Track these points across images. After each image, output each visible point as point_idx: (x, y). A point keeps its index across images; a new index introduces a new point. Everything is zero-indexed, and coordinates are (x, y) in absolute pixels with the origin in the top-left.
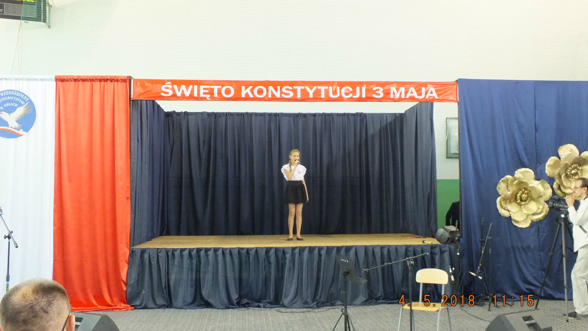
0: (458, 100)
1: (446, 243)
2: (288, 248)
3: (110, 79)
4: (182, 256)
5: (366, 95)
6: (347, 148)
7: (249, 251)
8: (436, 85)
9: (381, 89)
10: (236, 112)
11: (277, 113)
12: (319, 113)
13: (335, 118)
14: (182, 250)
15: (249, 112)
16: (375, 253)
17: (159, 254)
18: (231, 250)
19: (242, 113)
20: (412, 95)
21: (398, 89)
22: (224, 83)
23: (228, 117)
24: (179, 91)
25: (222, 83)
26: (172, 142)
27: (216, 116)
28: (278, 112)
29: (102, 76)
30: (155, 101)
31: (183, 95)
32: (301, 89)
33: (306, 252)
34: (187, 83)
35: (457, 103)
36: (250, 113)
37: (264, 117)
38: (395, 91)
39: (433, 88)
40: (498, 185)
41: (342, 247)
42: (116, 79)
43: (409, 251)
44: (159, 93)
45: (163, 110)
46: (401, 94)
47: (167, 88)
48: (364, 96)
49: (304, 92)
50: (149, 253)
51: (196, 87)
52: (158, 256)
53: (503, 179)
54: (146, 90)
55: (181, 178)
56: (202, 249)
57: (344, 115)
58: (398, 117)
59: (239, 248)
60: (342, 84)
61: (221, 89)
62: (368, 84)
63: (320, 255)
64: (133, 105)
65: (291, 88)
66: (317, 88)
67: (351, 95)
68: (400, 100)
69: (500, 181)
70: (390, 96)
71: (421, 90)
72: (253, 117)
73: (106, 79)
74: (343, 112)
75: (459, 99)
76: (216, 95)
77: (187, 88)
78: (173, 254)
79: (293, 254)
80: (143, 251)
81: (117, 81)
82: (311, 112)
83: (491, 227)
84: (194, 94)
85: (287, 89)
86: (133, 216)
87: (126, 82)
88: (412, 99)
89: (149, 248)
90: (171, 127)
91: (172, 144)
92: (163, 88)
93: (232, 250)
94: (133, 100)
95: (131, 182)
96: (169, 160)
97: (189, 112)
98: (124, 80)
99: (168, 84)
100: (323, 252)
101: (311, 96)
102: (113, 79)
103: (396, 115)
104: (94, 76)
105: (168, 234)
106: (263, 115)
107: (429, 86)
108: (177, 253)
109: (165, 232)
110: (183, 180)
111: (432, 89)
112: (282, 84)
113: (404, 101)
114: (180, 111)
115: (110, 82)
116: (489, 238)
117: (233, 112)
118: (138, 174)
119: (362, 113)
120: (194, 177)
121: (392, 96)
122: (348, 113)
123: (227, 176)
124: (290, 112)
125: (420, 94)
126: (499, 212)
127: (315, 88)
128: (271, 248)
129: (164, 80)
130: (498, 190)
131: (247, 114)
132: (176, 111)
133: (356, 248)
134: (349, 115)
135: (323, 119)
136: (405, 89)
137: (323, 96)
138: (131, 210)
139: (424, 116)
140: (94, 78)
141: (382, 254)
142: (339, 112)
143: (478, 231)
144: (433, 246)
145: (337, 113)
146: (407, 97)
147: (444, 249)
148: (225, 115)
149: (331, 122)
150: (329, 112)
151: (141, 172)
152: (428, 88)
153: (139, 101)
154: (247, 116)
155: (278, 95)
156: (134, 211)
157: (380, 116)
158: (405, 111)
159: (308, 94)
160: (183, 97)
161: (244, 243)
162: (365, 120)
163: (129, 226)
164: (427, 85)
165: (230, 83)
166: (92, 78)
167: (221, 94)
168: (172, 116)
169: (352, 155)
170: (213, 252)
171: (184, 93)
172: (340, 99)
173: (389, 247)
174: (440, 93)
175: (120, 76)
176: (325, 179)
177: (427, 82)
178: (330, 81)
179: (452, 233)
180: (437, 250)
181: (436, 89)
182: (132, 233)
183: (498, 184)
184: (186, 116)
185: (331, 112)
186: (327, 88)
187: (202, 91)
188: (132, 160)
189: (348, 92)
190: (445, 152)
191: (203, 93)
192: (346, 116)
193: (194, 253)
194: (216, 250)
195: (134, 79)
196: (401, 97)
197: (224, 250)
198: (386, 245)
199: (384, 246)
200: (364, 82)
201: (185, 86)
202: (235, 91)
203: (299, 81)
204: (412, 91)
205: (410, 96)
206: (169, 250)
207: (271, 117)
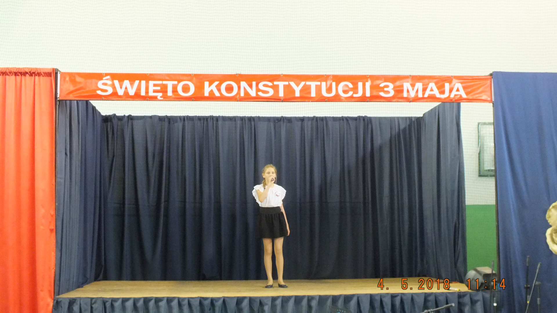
0: (493, 100)
1: (478, 290)
2: (267, 298)
3: (30, 72)
4: (124, 308)
5: (371, 93)
6: (346, 164)
7: (214, 302)
8: (462, 79)
9: (391, 86)
10: (197, 115)
11: (251, 116)
12: (308, 117)
13: (330, 123)
14: (125, 300)
15: (214, 115)
16: (384, 304)
17: (93, 306)
18: (189, 300)
19: (206, 117)
20: (432, 93)
21: (413, 86)
22: (181, 78)
23: (186, 122)
24: (121, 88)
25: (178, 78)
26: (111, 155)
27: (170, 120)
28: (253, 116)
29: (19, 68)
30: (90, 101)
31: (126, 93)
32: (285, 86)
33: (291, 303)
34: (132, 77)
35: (491, 104)
36: (216, 116)
37: (234, 122)
38: (410, 88)
39: (460, 84)
40: (548, 213)
41: (340, 296)
42: (38, 73)
43: (429, 301)
44: (95, 91)
45: (99, 113)
46: (417, 91)
47: (105, 84)
48: (368, 94)
49: (288, 89)
50: (80, 304)
51: (143, 83)
52: (92, 308)
53: (554, 204)
54: (78, 86)
55: (124, 204)
56: (151, 298)
57: (342, 119)
58: (414, 121)
59: (201, 298)
60: (338, 79)
61: (177, 85)
62: (373, 78)
63: (310, 307)
64: (60, 107)
65: (270, 84)
66: (305, 85)
67: (350, 93)
68: (416, 99)
69: (551, 207)
70: (403, 95)
71: (443, 86)
72: (220, 122)
73: (24, 73)
74: (340, 115)
75: (495, 99)
76: (170, 93)
77: (132, 84)
78: (112, 306)
79: (273, 306)
80: (72, 302)
81: (39, 74)
82: (297, 116)
83: (539, 269)
84: (140, 92)
85: (265, 85)
86: (59, 254)
87: (51, 76)
88: (432, 98)
89: (80, 298)
90: (110, 136)
91: (110, 159)
92: (100, 84)
93: (191, 300)
94: (59, 100)
95: (57, 209)
96: (107, 180)
97: (134, 116)
98: (48, 74)
99: (107, 79)
100: (314, 303)
101: (297, 94)
102: (34, 73)
103: (412, 119)
104: (8, 68)
105: (106, 278)
106: (233, 119)
107: (454, 81)
108: (117, 305)
109: (101, 276)
110: (127, 206)
111: (458, 85)
112: (259, 78)
113: (422, 100)
114: (123, 115)
115: (30, 76)
116: (537, 283)
117: (193, 115)
118: (66, 200)
119: (366, 117)
120: (141, 202)
121: (405, 95)
122: (348, 117)
123: (184, 201)
124: (270, 116)
125: (443, 92)
126: (550, 248)
127: (303, 84)
128: (244, 298)
129: (101, 74)
130: (547, 219)
131: (212, 117)
132: (117, 115)
133: (359, 297)
134: (348, 119)
135: (314, 126)
136: (423, 85)
137: (313, 94)
138: (56, 247)
139: (448, 121)
140: (7, 71)
141: (393, 306)
142: (335, 116)
143: (521, 275)
144: (462, 294)
145: (333, 117)
146: (426, 95)
147: (476, 298)
148: (182, 119)
149: (325, 128)
150: (322, 116)
151: (70, 196)
152: (453, 83)
153: (68, 102)
154: (211, 120)
156: (61, 247)
157: (391, 120)
158: (424, 114)
159: (294, 91)
160: (127, 97)
161: (207, 291)
162: (370, 126)
163: (53, 268)
164: (452, 80)
165: (189, 77)
166: (5, 70)
167: (177, 92)
168: (111, 121)
169: (353, 174)
170: (166, 302)
171: (127, 90)
172: (337, 99)
173: (403, 296)
174: (469, 90)
175: (43, 69)
176: (317, 204)
177: (452, 76)
178: (324, 75)
179: (486, 276)
180: (467, 299)
181: (464, 85)
182: (57, 277)
183: (548, 211)
184: (130, 121)
185: (324, 116)
186: (319, 83)
187: (151, 88)
188: (58, 180)
189: (347, 89)
190: (477, 168)
191: (152, 91)
192: (345, 120)
193: (140, 304)
194: (169, 300)
195: (62, 72)
196: (418, 95)
197: (180, 300)
198: (399, 293)
199: (396, 295)
200: (368, 76)
201: (130, 81)
202: (196, 87)
203: (281, 75)
204: (432, 88)
205: (429, 94)
206: (107, 300)
207: (244, 123)
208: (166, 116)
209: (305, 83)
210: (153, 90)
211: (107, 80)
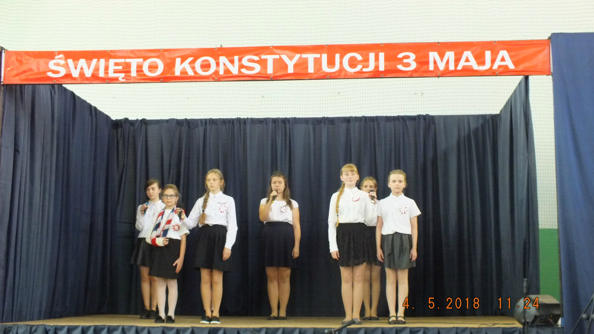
0: (552, 71)
1: (531, 325)
5: (385, 66)
8: (508, 46)
9: (413, 56)
11: (286, 118)
12: (356, 117)
13: (382, 124)
14: (70, 330)
15: (242, 117)
19: (232, 119)
20: (467, 64)
21: (442, 56)
22: (148, 54)
23: (208, 128)
25: (144, 54)
26: (121, 166)
27: (190, 124)
28: (288, 117)
31: (82, 74)
32: (274, 60)
34: (89, 55)
35: (550, 77)
36: (244, 119)
37: (265, 125)
38: (438, 59)
39: (506, 52)
44: (45, 73)
45: (107, 117)
46: (448, 62)
47: (58, 65)
48: (382, 68)
49: (280, 65)
50: (17, 333)
51: (102, 61)
54: (25, 68)
57: (397, 119)
58: (488, 120)
59: (164, 327)
60: (345, 49)
61: (144, 63)
62: (390, 47)
64: (7, 94)
65: (256, 58)
67: (359, 67)
68: (447, 73)
70: (429, 68)
71: (482, 55)
72: (248, 126)
74: (395, 115)
76: (134, 74)
77: (89, 64)
78: (56, 333)
82: (341, 116)
84: (98, 74)
85: (250, 60)
88: (468, 71)
89: (18, 325)
90: (121, 143)
92: (52, 65)
93: (151, 330)
94: (3, 85)
96: (116, 194)
97: (148, 120)
99: (57, 59)
103: (485, 118)
106: (264, 121)
107: (497, 47)
108: (62, 333)
111: (503, 53)
112: (242, 52)
113: (455, 74)
114: (136, 119)
117: (217, 118)
119: (427, 116)
121: (431, 67)
122: (405, 116)
124: (308, 117)
125: (483, 63)
127: (297, 56)
128: (218, 330)
129: (54, 52)
131: (239, 120)
132: (129, 119)
134: (405, 119)
135: (363, 128)
136: (455, 54)
139: (518, 112)
142: (388, 115)
145: (386, 117)
146: (460, 68)
148: (204, 122)
149: (376, 130)
150: (372, 115)
152: (496, 50)
154: (238, 123)
155: (235, 70)
157: (459, 119)
158: (501, 111)
159: (286, 67)
160: (82, 79)
162: (432, 126)
164: (494, 47)
165: (159, 53)
167: (142, 71)
168: (122, 127)
171: (83, 71)
172: (341, 75)
174: (519, 59)
177: (494, 41)
178: (325, 45)
181: (511, 52)
184: (144, 126)
185: (375, 115)
186: (318, 56)
187: (112, 68)
189: (355, 61)
192: (401, 120)
195: (8, 51)
196: (448, 68)
197: (139, 330)
198: (421, 328)
199: (417, 329)
200: (383, 45)
201: (86, 60)
202: (166, 65)
203: (271, 46)
204: (467, 57)
205: (463, 66)
206: (50, 328)
207: (277, 125)
208: (186, 119)
209: (301, 56)
210: (114, 70)
211: (60, 60)
